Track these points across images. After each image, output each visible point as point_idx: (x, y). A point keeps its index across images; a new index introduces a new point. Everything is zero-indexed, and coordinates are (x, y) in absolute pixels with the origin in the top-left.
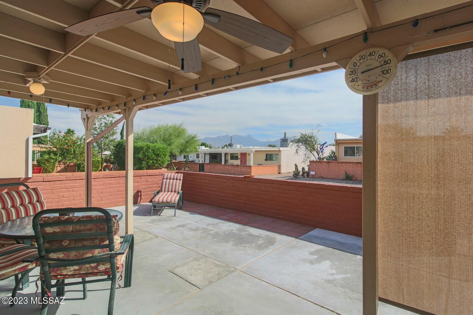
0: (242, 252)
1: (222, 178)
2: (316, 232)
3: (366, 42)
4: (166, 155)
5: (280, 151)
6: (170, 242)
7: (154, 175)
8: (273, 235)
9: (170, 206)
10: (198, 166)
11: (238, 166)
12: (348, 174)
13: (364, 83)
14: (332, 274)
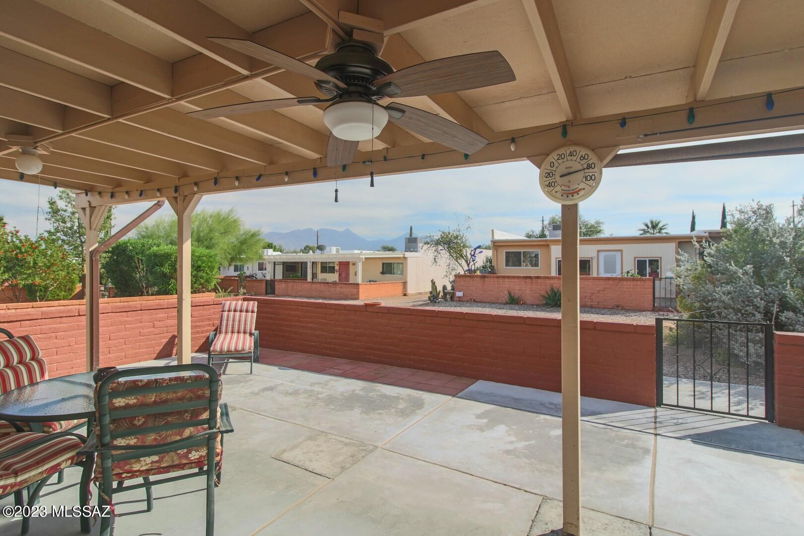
0: (378, 422)
1: (326, 308)
2: (480, 386)
3: (566, 136)
4: (213, 268)
5: (405, 258)
6: (259, 415)
7: (203, 306)
8: (418, 394)
9: (240, 356)
10: (264, 285)
11: (335, 283)
12: (513, 295)
13: (563, 190)
14: (511, 442)
